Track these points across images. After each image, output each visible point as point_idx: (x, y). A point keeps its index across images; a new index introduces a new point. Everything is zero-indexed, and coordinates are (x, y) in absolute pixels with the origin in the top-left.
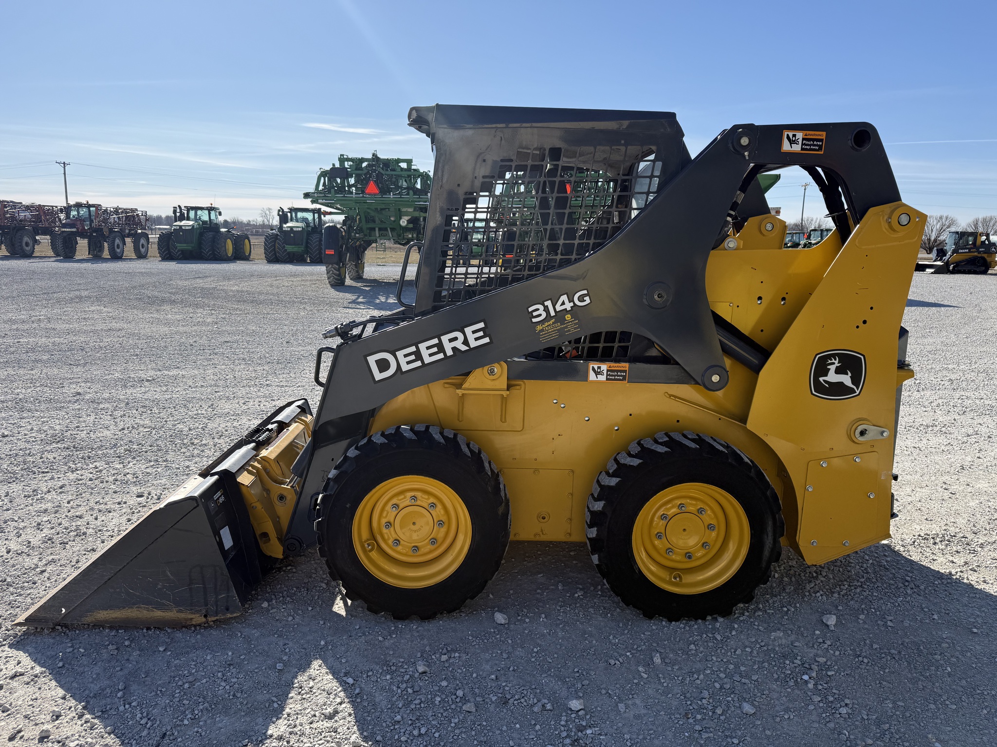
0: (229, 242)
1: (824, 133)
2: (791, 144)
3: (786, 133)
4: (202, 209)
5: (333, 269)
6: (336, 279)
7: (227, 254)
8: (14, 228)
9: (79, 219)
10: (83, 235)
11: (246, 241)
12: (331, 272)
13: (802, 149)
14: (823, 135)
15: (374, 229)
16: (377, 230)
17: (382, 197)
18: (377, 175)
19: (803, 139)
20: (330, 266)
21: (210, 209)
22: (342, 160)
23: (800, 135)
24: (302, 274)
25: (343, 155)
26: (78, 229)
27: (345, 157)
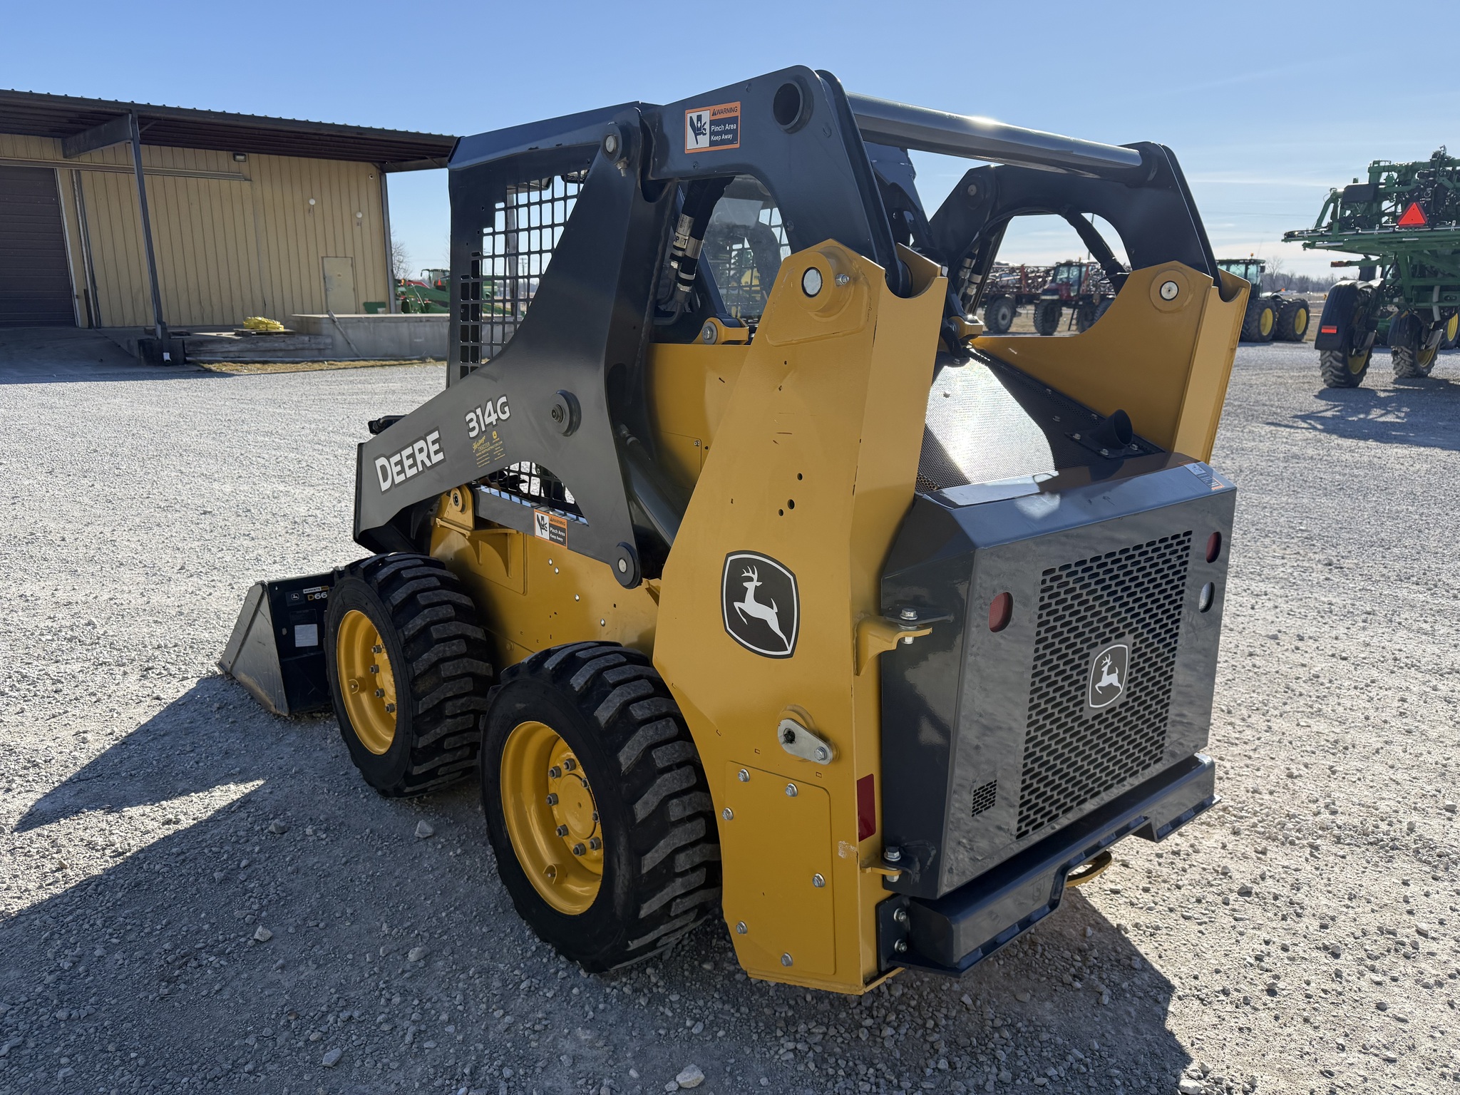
0: (1268, 313)
1: (738, 104)
2: (696, 135)
3: (689, 115)
4: (1237, 262)
5: (1331, 359)
6: (1336, 376)
7: (1260, 332)
8: (993, 297)
9: (1067, 284)
10: (1067, 302)
11: (1302, 311)
12: (1328, 364)
13: (712, 143)
14: (734, 108)
15: (1431, 289)
16: (1437, 289)
17: (1432, 230)
18: (1435, 193)
19: (712, 123)
20: (1328, 353)
21: (1247, 263)
22: (1375, 170)
23: (706, 116)
24: (1281, 365)
25: (1378, 162)
26: (1061, 296)
27: (1382, 164)
